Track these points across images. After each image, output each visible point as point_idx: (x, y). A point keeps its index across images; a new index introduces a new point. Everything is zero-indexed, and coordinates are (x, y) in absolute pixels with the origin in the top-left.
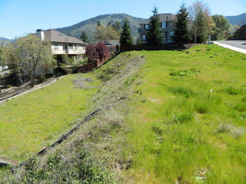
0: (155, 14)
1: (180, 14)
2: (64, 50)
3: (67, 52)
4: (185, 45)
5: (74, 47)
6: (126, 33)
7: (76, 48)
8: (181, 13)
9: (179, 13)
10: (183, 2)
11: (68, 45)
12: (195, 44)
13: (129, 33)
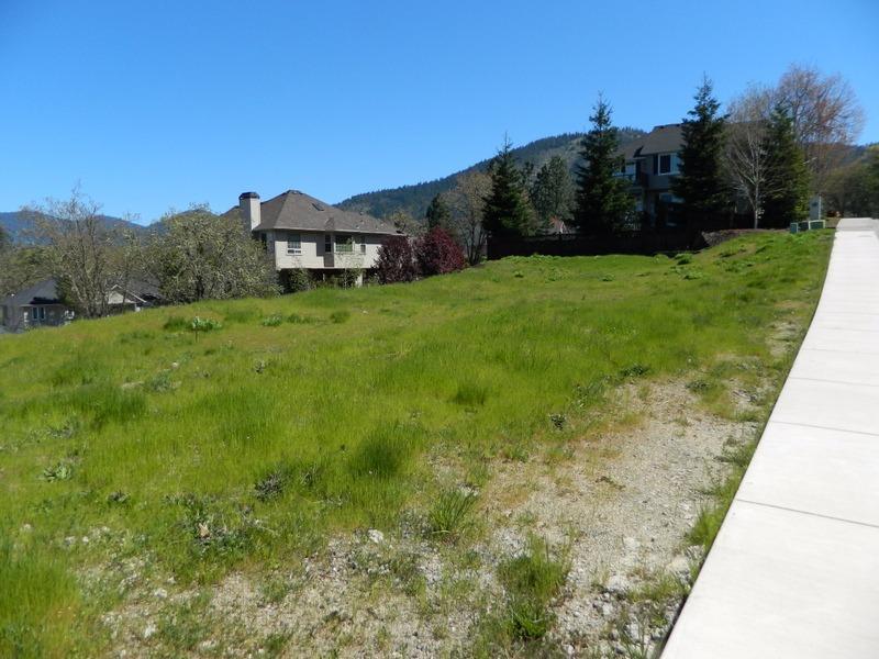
0: (601, 126)
1: (692, 123)
2: (318, 255)
3: (329, 260)
4: (708, 236)
5: (357, 247)
6: (504, 195)
7: (363, 248)
8: (697, 118)
9: (690, 118)
10: (705, 77)
11: (333, 238)
12: (756, 230)
13: (512, 197)
